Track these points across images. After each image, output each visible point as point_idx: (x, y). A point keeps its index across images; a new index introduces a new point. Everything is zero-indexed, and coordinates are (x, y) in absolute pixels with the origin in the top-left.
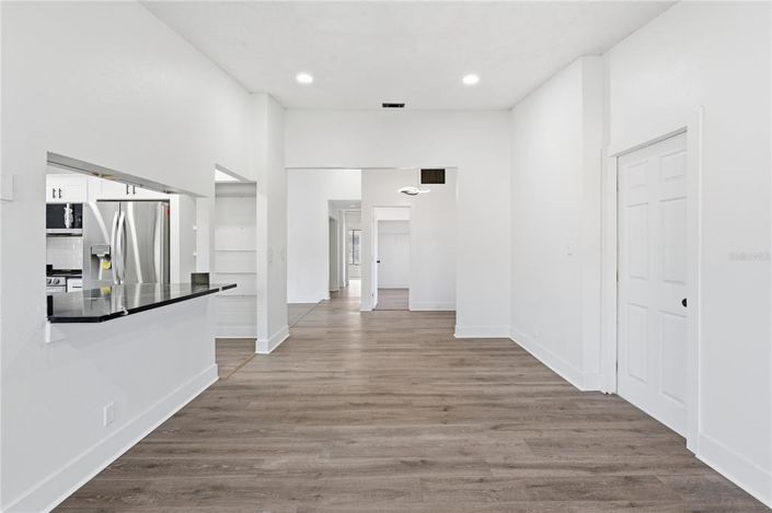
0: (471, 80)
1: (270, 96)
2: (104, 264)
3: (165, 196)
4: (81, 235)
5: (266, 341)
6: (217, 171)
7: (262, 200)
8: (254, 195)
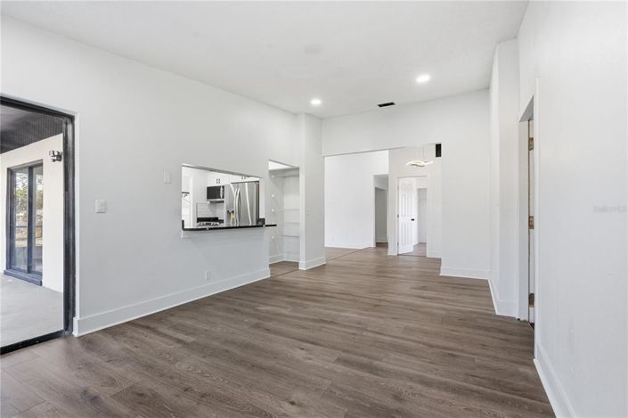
0: (423, 79)
1: (307, 114)
2: (232, 216)
3: (258, 179)
4: (223, 202)
5: (304, 262)
6: (270, 163)
7: (302, 177)
8: (298, 176)
